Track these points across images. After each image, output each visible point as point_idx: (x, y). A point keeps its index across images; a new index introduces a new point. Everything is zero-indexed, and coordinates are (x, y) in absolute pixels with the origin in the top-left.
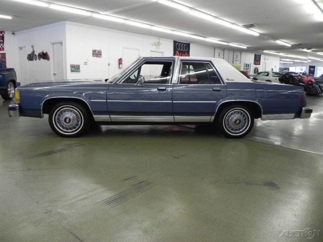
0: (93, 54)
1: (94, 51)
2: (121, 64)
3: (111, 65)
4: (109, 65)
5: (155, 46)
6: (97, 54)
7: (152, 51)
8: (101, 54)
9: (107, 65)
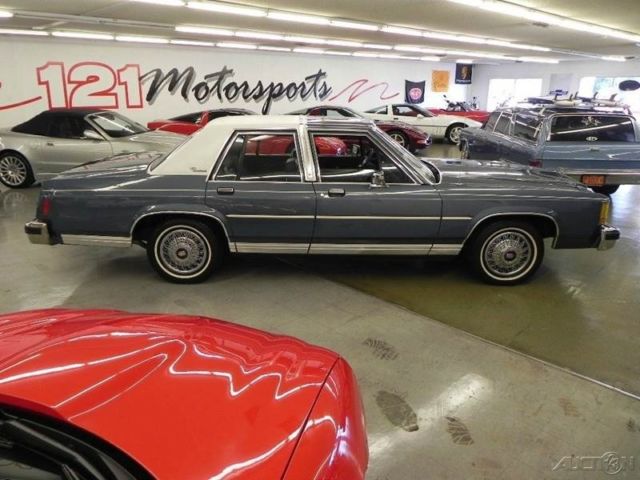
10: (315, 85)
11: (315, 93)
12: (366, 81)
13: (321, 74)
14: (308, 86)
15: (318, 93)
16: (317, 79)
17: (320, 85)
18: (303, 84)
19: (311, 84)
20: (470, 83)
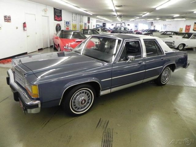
0: (5, 19)
1: (5, 17)
2: (26, 27)
3: (18, 28)
4: (17, 28)
5: (44, 12)
6: (7, 19)
7: (42, 16)
8: (10, 20)
9: (16, 28)
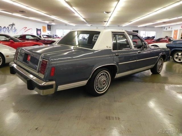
10: (12, 27)
11: (12, 31)
12: (26, 28)
13: (13, 25)
14: (10, 28)
15: (13, 31)
16: (12, 26)
17: (13, 28)
18: (8, 27)
19: (11, 27)
20: (50, 30)
